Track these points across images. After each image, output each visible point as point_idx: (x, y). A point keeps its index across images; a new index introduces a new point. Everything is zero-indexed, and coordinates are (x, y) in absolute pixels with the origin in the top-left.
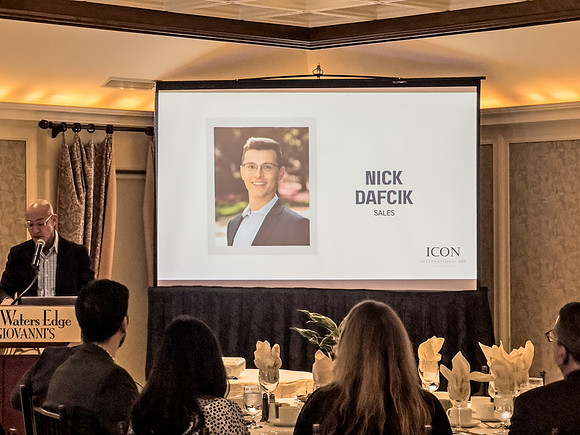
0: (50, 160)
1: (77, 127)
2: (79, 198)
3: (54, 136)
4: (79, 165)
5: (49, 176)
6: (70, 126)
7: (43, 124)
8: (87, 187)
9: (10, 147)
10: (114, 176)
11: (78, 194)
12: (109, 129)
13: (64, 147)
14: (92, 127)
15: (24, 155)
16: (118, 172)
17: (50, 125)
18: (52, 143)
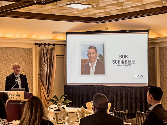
2: (45, 62)
3: (39, 47)
6: (43, 44)
9: (28, 50)
10: (55, 57)
12: (54, 45)
14: (49, 44)
15: (32, 52)
17: (38, 44)
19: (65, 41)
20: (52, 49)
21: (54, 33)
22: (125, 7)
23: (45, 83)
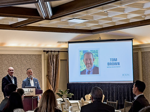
0: (46, 58)
1: (51, 51)
2: (52, 66)
3: (47, 53)
4: (52, 59)
5: (46, 61)
6: (50, 51)
7: (44, 51)
8: (54, 64)
9: (38, 56)
10: (60, 61)
11: (51, 65)
12: (59, 52)
13: (49, 55)
14: (55, 51)
15: (41, 57)
16: (61, 60)
17: (46, 51)
18: (46, 55)
19: (67, 49)
20: (57, 55)
21: (58, 42)
22: (114, 21)
23: (52, 82)
